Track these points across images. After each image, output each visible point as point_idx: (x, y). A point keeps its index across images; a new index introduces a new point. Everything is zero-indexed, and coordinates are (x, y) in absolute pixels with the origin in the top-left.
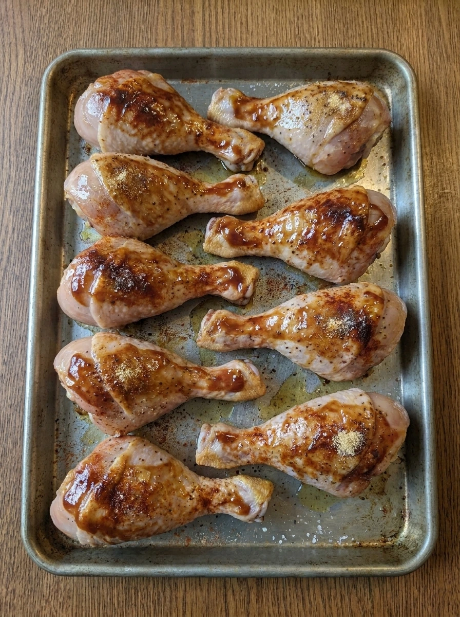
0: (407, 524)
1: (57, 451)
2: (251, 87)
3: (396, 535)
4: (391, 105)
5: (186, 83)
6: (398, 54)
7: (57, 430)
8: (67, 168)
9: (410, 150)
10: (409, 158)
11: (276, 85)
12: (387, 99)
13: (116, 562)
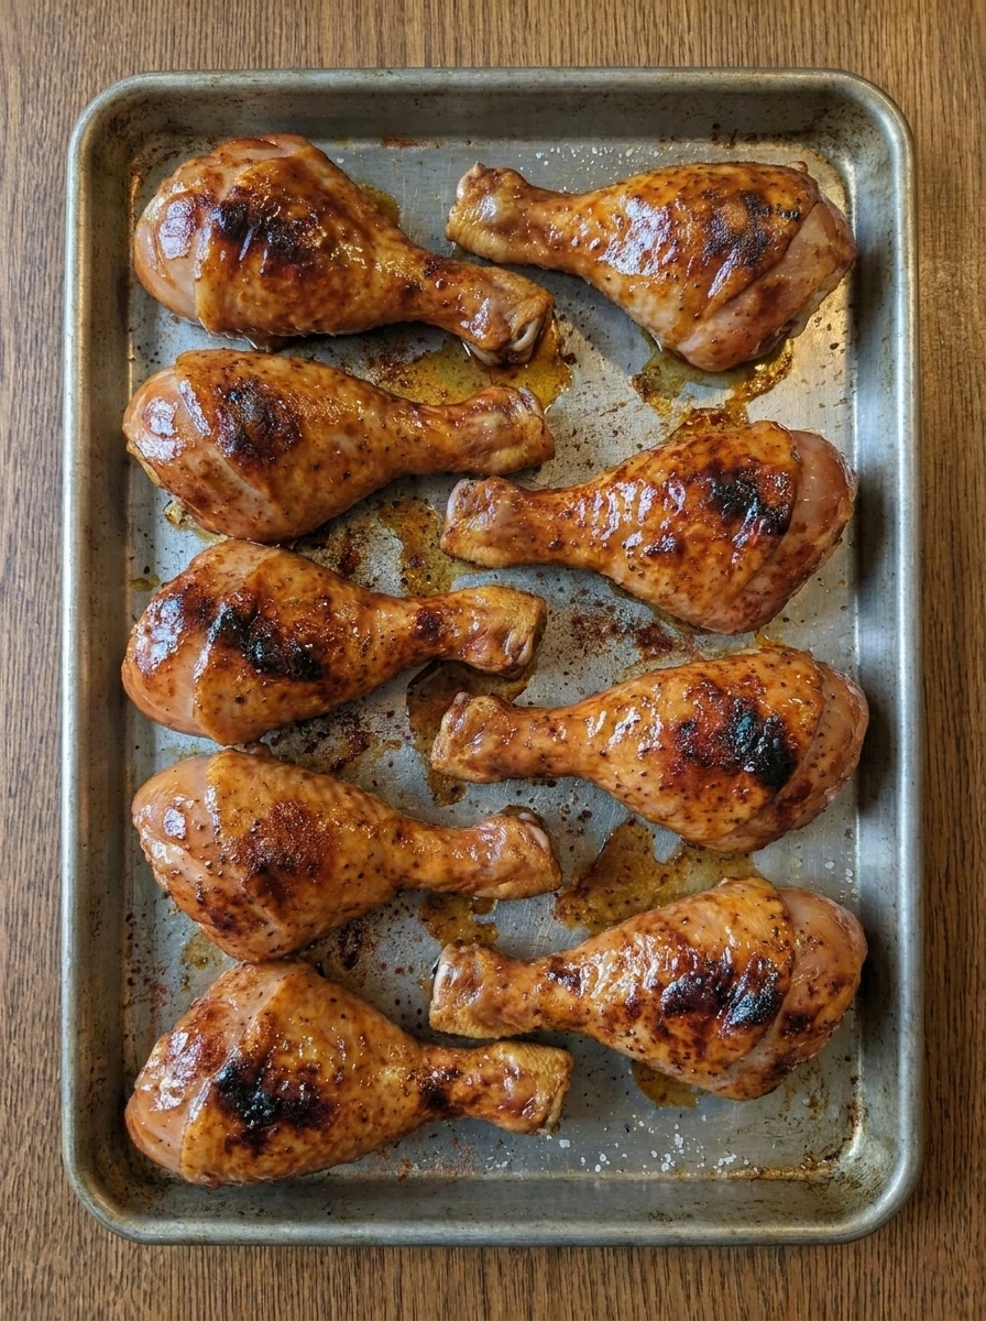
0: (859, 1130)
1: (131, 982)
2: (539, 156)
3: (836, 1155)
4: (854, 200)
5: (391, 148)
6: (872, 83)
7: (130, 937)
8: (131, 356)
9: (892, 321)
10: (889, 338)
11: (595, 152)
12: (846, 189)
13: (261, 1216)
